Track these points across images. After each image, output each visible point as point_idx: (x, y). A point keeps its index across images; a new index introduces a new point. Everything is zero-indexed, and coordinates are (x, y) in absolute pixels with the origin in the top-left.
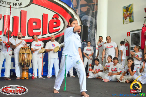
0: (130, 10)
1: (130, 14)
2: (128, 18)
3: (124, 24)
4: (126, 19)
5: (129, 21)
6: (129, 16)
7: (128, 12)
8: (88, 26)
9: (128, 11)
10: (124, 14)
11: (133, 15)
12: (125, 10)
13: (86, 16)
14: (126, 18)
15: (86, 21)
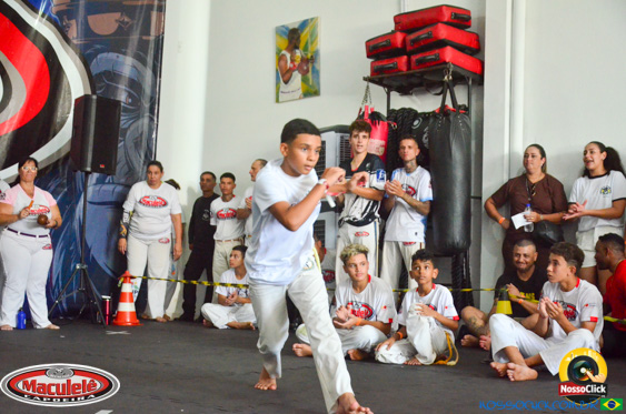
0: (307, 43)
1: (305, 61)
2: (297, 78)
3: (277, 101)
4: (286, 82)
5: (300, 92)
6: (299, 68)
7: (298, 53)
8: (119, 102)
9: (297, 48)
10: (280, 58)
11: (316, 65)
12: (284, 42)
13: (112, 55)
14: (288, 75)
15: (112, 76)
